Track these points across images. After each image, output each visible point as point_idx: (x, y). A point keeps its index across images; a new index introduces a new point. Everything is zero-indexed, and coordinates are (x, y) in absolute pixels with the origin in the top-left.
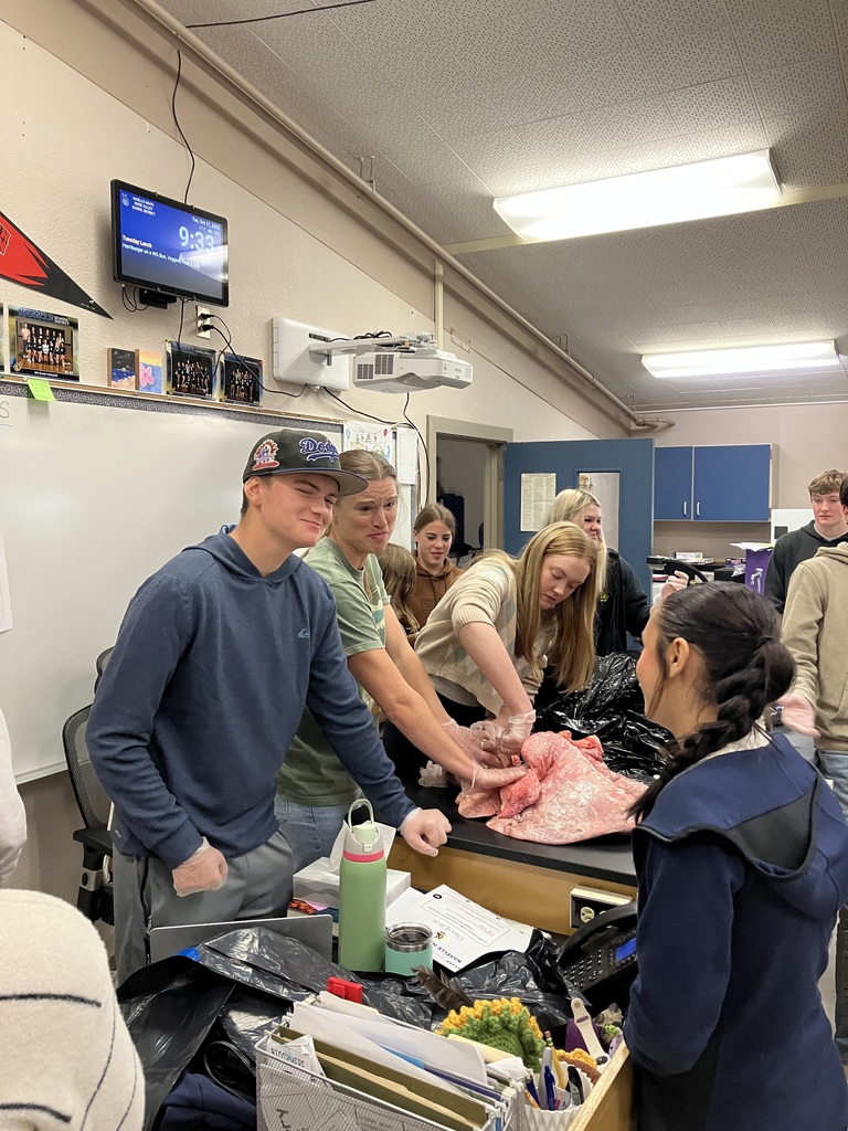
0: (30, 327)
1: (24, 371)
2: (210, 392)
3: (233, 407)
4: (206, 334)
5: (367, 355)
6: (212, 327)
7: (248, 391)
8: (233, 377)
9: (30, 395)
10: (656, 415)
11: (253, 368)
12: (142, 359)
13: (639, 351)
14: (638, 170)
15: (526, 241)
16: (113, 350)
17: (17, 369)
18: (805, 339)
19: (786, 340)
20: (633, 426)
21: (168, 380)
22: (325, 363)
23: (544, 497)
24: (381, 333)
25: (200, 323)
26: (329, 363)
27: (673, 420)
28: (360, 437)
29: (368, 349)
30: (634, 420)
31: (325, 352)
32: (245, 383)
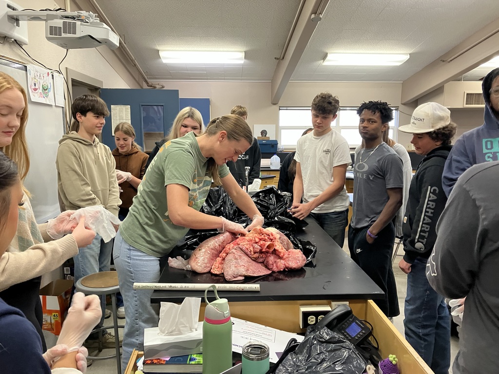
5: (56, 20)
10: (158, 82)
13: (159, 48)
18: (233, 50)
19: (225, 49)
20: (145, 86)
22: (15, 24)
23: (124, 118)
24: (60, 9)
26: (18, 25)
27: (164, 85)
28: (36, 76)
29: (55, 17)
30: (147, 83)
31: (15, 17)
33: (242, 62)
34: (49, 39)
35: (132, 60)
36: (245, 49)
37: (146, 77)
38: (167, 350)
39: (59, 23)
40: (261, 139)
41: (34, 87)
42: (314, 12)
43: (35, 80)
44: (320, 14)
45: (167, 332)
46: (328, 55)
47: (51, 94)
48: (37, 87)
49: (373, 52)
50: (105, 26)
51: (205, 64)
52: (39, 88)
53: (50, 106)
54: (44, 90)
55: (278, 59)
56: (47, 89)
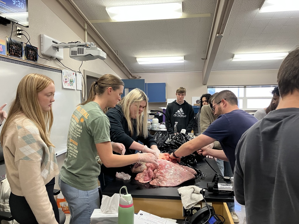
2: (22, 56)
3: (29, 62)
4: (20, 36)
6: (22, 34)
8: (29, 52)
10: (137, 75)
11: (34, 49)
13: (136, 56)
14: (148, 3)
15: (113, 21)
18: (177, 55)
19: (173, 55)
20: (131, 77)
21: (8, 50)
24: (78, 42)
25: (18, 32)
26: (58, 51)
27: (141, 76)
28: (67, 75)
29: (74, 46)
30: (131, 75)
31: (57, 47)
32: (33, 55)
33: (183, 62)
34: (71, 57)
35: (122, 64)
36: (184, 54)
37: (130, 72)
38: (102, 221)
39: (75, 49)
40: (196, 105)
41: (65, 81)
42: (218, 33)
43: (66, 77)
44: (221, 33)
45: (104, 212)
46: (235, 55)
47: (74, 84)
48: (67, 81)
49: (264, 52)
50: (99, 49)
51: (162, 64)
52: (68, 81)
53: (74, 90)
54: (71, 82)
55: (203, 59)
56: (72, 81)
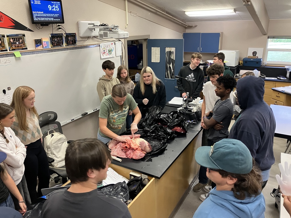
0: (12, 39)
1: (13, 50)
2: (63, 44)
3: (69, 47)
4: (60, 30)
6: (61, 28)
7: (73, 42)
8: (68, 39)
9: (15, 56)
11: (73, 35)
12: (43, 40)
13: (184, 10)
16: (35, 40)
17: (11, 50)
21: (51, 44)
22: (93, 30)
23: (157, 54)
25: (58, 27)
26: (95, 30)
27: (197, 25)
28: (105, 47)
29: (102, 30)
30: (186, 25)
32: (72, 40)
33: (235, 14)
35: (172, 18)
36: (233, 8)
39: (102, 33)
40: (250, 58)
41: (104, 52)
43: (105, 49)
47: (113, 53)
48: (105, 52)
52: (107, 52)
54: (109, 51)
56: (111, 51)
